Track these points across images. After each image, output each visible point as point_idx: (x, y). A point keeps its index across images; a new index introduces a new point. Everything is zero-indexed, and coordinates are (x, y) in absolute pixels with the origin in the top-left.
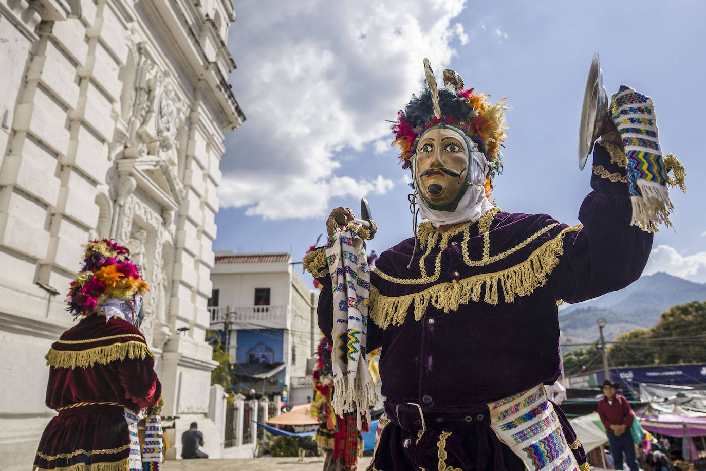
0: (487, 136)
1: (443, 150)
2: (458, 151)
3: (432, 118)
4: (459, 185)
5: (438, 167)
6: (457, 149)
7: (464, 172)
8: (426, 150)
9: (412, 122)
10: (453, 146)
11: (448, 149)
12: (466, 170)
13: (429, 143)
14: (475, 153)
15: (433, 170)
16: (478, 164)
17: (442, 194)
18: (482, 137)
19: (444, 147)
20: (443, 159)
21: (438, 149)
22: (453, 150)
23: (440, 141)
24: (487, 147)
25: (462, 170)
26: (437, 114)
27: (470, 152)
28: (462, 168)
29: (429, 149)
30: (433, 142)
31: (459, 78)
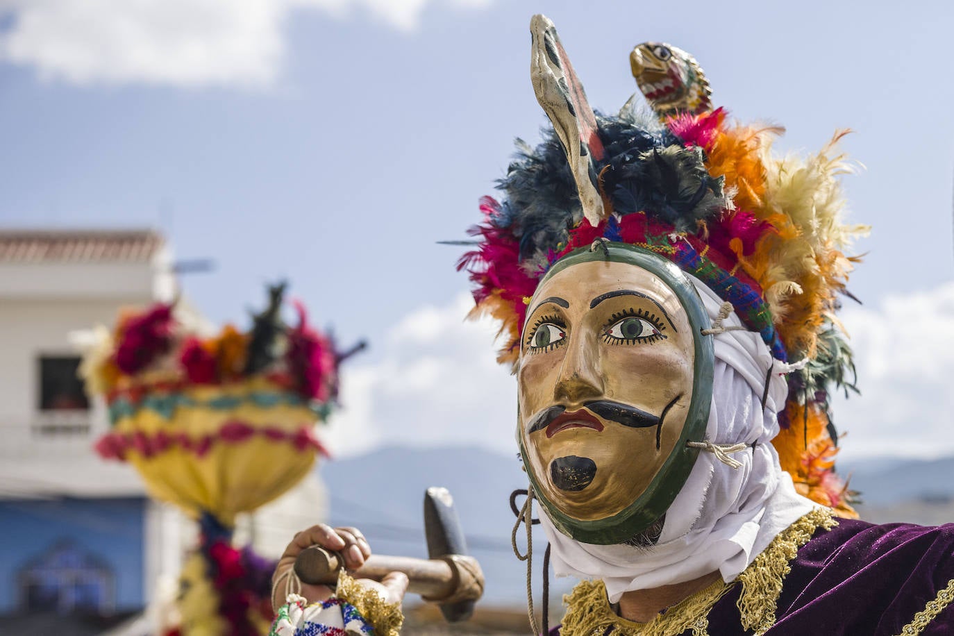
0: (775, 271)
1: (599, 337)
2: (651, 339)
3: (577, 224)
4: (658, 454)
5: (578, 397)
6: (648, 329)
7: (675, 407)
8: (543, 338)
9: (518, 239)
10: (633, 320)
11: (616, 331)
12: (686, 402)
13: (552, 314)
14: (727, 337)
15: (563, 407)
16: (737, 374)
17: (599, 490)
18: (757, 277)
19: (601, 326)
20: (598, 369)
21: (581, 334)
22: (632, 334)
23: (588, 308)
24: (776, 311)
25: (669, 400)
26: (591, 209)
27: (700, 335)
28: (667, 393)
29: (555, 334)
30: (563, 309)
31: (690, 72)
